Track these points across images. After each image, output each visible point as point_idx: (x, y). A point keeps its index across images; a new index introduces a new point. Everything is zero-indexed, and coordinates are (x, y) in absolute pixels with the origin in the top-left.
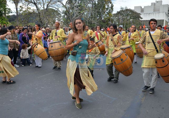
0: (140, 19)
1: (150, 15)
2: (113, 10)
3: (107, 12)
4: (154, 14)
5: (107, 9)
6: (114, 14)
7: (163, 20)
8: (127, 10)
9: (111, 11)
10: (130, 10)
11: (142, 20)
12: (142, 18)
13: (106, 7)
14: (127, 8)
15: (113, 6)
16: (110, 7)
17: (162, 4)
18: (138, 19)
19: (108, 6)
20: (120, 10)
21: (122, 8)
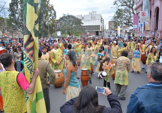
0: (82, 24)
1: (89, 21)
2: (56, 16)
3: (50, 19)
4: (92, 20)
5: (50, 15)
6: (57, 20)
7: (100, 25)
8: (69, 16)
9: (54, 18)
10: (72, 16)
11: (83, 25)
12: (83, 24)
13: (49, 13)
14: (69, 15)
15: (56, 12)
16: (53, 13)
17: (97, 14)
18: (80, 24)
19: (51, 13)
20: (63, 17)
21: (64, 15)
